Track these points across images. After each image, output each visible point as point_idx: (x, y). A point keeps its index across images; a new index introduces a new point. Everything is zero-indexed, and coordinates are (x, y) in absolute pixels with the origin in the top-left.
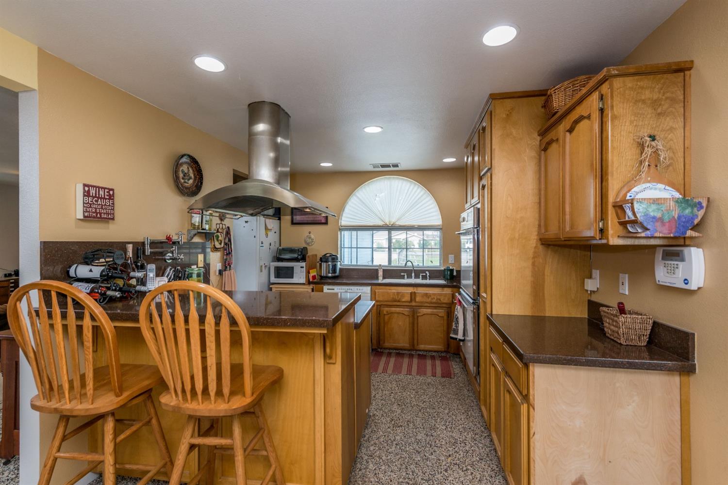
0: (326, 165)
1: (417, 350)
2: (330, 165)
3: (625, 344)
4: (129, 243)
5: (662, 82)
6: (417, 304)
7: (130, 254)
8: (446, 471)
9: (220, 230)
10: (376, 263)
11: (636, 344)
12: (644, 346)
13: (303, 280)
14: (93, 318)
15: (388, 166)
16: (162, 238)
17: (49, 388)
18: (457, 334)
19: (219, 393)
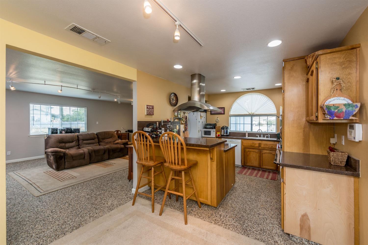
0: (223, 91)
1: (262, 168)
2: (225, 90)
3: (333, 164)
4: (157, 121)
5: (345, 54)
6: (262, 148)
7: (158, 125)
8: (259, 209)
9: (184, 117)
10: (245, 130)
11: (339, 165)
12: (343, 166)
13: (214, 136)
14: (150, 142)
15: (250, 89)
16: (166, 120)
17: (139, 159)
18: (276, 161)
19: (178, 164)
